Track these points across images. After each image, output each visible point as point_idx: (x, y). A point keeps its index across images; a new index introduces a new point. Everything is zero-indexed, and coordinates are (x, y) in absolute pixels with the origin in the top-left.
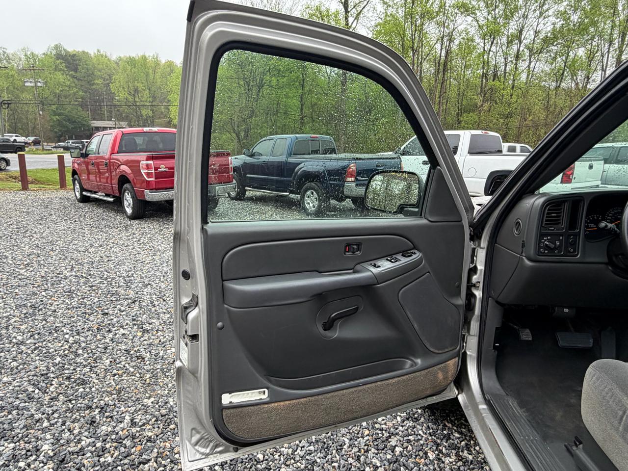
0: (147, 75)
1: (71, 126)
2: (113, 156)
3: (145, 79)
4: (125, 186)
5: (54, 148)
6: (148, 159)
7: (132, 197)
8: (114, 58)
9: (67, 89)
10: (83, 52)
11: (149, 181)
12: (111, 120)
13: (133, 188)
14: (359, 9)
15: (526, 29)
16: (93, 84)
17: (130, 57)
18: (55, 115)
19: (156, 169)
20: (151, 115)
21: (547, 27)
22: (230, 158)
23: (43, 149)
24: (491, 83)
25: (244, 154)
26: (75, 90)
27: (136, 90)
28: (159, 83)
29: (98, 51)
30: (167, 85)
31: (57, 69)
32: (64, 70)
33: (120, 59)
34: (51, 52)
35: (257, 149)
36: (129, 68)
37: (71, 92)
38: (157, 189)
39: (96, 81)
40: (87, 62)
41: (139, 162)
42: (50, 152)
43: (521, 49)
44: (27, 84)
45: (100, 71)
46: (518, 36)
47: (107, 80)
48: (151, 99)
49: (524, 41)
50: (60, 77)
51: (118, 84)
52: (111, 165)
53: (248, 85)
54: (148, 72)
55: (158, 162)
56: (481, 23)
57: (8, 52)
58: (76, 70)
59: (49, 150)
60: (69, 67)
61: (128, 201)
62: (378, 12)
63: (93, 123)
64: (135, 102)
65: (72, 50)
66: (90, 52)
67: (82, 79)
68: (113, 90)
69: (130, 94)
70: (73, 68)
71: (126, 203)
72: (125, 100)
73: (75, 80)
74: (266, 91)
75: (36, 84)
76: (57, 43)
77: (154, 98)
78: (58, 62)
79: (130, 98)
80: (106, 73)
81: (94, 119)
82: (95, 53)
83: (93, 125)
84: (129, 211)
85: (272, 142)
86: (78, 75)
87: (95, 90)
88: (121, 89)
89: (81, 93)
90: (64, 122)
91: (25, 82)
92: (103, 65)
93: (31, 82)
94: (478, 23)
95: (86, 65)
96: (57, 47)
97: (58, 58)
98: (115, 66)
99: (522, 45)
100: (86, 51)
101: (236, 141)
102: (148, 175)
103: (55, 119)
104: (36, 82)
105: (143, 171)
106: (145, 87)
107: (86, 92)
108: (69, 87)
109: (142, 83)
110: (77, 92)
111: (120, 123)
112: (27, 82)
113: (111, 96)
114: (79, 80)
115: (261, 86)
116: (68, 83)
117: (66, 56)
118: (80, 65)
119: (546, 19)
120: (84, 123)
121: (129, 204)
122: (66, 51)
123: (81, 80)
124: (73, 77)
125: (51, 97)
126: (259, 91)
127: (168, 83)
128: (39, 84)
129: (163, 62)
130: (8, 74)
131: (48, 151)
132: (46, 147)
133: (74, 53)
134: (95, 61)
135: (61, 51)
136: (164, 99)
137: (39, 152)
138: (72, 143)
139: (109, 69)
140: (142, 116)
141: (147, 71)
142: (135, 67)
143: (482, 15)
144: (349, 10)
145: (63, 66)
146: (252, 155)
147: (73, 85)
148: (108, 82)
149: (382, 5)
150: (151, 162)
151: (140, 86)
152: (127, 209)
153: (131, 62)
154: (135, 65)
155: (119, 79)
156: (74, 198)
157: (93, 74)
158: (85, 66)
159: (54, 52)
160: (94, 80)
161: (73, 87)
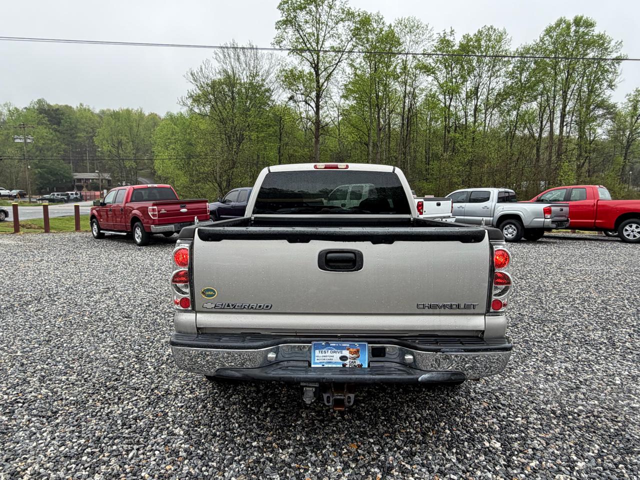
0: (131, 128)
1: (53, 179)
2: (127, 205)
3: (129, 132)
4: (136, 224)
5: (39, 200)
6: (154, 205)
7: (141, 231)
8: (97, 111)
9: (50, 142)
10: (67, 106)
11: (154, 220)
12: (94, 172)
13: (142, 224)
14: (329, 71)
15: (481, 87)
16: (76, 137)
17: (114, 111)
18: (36, 168)
19: (159, 212)
20: (134, 167)
21: (498, 84)
22: (207, 204)
23: (30, 202)
24: (452, 134)
25: (218, 201)
26: (57, 143)
27: (120, 143)
28: (142, 136)
29: (81, 105)
30: (150, 137)
31: (40, 123)
32: (46, 124)
33: (103, 112)
34: (33, 107)
35: (227, 198)
36: (113, 122)
37: (53, 145)
38: (159, 225)
39: (79, 135)
40: (71, 116)
41: (147, 208)
42: (36, 204)
43: (479, 104)
44: (17, 141)
45: (83, 124)
46: (475, 92)
47: (90, 133)
48: (134, 151)
49: (481, 97)
50: (43, 131)
51: (101, 137)
52: (125, 211)
53: (230, 140)
54: (132, 126)
55: (160, 207)
56: (442, 82)
58: (59, 124)
59: (35, 202)
60: (51, 121)
61: (138, 234)
62: (347, 74)
63: (76, 175)
64: (119, 154)
65: (55, 104)
66: (72, 106)
68: (96, 143)
69: (113, 146)
70: (56, 121)
71: (136, 236)
72: (109, 153)
73: (58, 133)
74: (246, 145)
75: (25, 141)
76: (40, 98)
77: (138, 150)
78: (41, 116)
79: (114, 151)
80: (89, 126)
81: (76, 172)
82: (77, 107)
83: (75, 177)
84: (138, 241)
85: (237, 192)
86: (60, 128)
87: (77, 143)
88: (104, 142)
89: (63, 146)
90: (46, 174)
91: (15, 139)
92: (86, 118)
93: (20, 139)
94: (438, 82)
95: (70, 119)
96: (40, 101)
97: (41, 113)
98: (98, 119)
99: (479, 100)
100: (69, 105)
101: (218, 190)
102: (154, 215)
103: (37, 172)
104: (25, 139)
105: (150, 213)
106: (128, 139)
107: (68, 145)
108: (52, 140)
109: (126, 136)
110: (60, 145)
111: (103, 174)
112: (17, 138)
113: (94, 148)
114: (61, 133)
115: (240, 141)
116: (51, 136)
117: (49, 110)
118: (63, 119)
119: (498, 79)
120: (66, 175)
121: (139, 236)
122: (49, 105)
123: (64, 133)
124: (56, 131)
125: (34, 150)
126: (239, 145)
127: (152, 136)
128: (29, 141)
129: (147, 114)
131: (35, 204)
132: (33, 200)
133: (57, 107)
134: (78, 115)
135: (43, 105)
136: (148, 150)
137: (26, 204)
138: (57, 195)
139: (93, 123)
140: (125, 167)
141: (131, 124)
142: (119, 121)
143: (442, 75)
144: (320, 73)
145: (46, 120)
146: (224, 202)
147: (56, 138)
148: (91, 134)
149: (350, 68)
150: (155, 207)
151: (124, 139)
152: (137, 239)
153: (115, 115)
154: (119, 119)
155: (103, 132)
156: (92, 235)
157: (76, 127)
158: (68, 120)
159: (36, 107)
160: (77, 133)
161: (55, 140)
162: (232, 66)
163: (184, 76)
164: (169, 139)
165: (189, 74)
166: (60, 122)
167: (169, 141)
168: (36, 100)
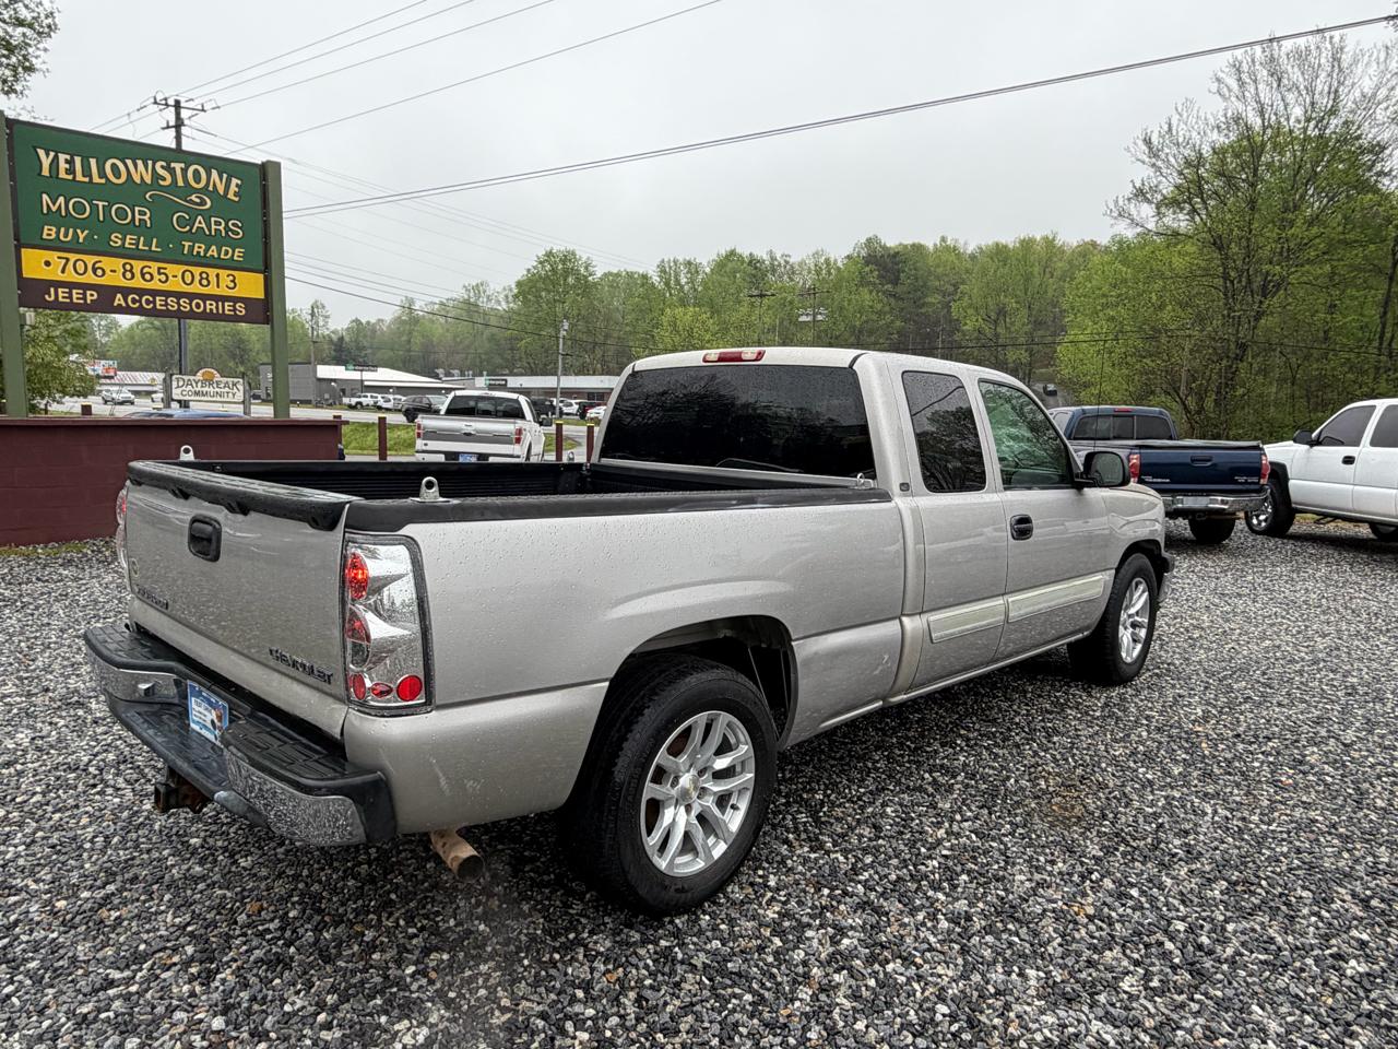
0: (1028, 278)
3: (1022, 287)
8: (971, 249)
16: (923, 305)
20: (1024, 361)
26: (889, 318)
27: (1002, 312)
28: (1050, 294)
29: (943, 239)
30: (1066, 295)
31: (863, 282)
32: (874, 284)
33: (981, 250)
34: (858, 252)
36: (993, 268)
37: (880, 323)
39: (929, 300)
40: (920, 265)
44: (803, 319)
45: (938, 278)
47: (949, 295)
48: (1029, 328)
50: (866, 296)
51: (966, 302)
54: (1031, 273)
57: (791, 260)
58: (896, 282)
60: (883, 277)
64: (997, 335)
65: (896, 244)
66: (927, 244)
67: (905, 296)
68: (955, 315)
69: (987, 319)
70: (892, 277)
72: (979, 334)
73: (892, 300)
75: (814, 318)
76: (871, 235)
77: (1037, 323)
78: (867, 269)
79: (987, 328)
80: (948, 282)
82: (935, 245)
86: (899, 289)
87: (927, 316)
88: (971, 311)
89: (898, 323)
91: (799, 315)
92: (945, 266)
93: (807, 315)
95: (916, 269)
96: (869, 242)
97: (868, 263)
98: (969, 265)
100: (922, 242)
104: (815, 314)
106: (1019, 303)
107: (908, 321)
108: (880, 313)
109: (1015, 296)
112: (802, 314)
113: (953, 325)
114: (898, 298)
116: (879, 306)
117: (882, 256)
118: (904, 272)
122: (884, 247)
123: (903, 299)
124: (890, 295)
127: (1067, 292)
128: (819, 317)
130: (785, 298)
134: (930, 261)
135: (875, 248)
139: (957, 273)
141: (1030, 270)
142: (1005, 265)
145: (874, 277)
147: (887, 309)
148: (949, 298)
151: (1011, 303)
153: (999, 253)
154: (1005, 261)
155: (973, 288)
157: (925, 285)
158: (913, 272)
159: (864, 253)
160: (926, 296)
161: (885, 314)
162: (1258, 102)
163: (1128, 150)
164: (1104, 296)
165: (1140, 143)
166: (898, 278)
167: (1104, 300)
168: (863, 240)
